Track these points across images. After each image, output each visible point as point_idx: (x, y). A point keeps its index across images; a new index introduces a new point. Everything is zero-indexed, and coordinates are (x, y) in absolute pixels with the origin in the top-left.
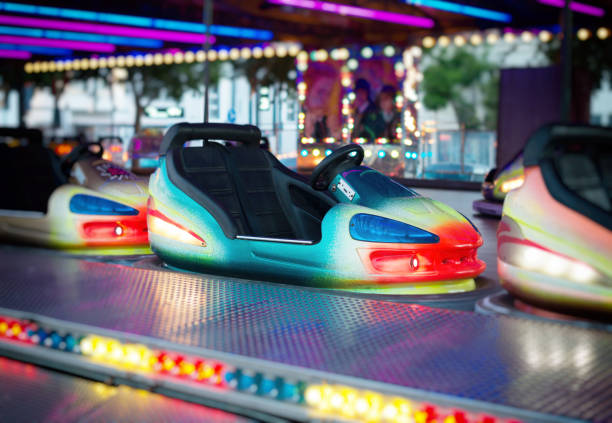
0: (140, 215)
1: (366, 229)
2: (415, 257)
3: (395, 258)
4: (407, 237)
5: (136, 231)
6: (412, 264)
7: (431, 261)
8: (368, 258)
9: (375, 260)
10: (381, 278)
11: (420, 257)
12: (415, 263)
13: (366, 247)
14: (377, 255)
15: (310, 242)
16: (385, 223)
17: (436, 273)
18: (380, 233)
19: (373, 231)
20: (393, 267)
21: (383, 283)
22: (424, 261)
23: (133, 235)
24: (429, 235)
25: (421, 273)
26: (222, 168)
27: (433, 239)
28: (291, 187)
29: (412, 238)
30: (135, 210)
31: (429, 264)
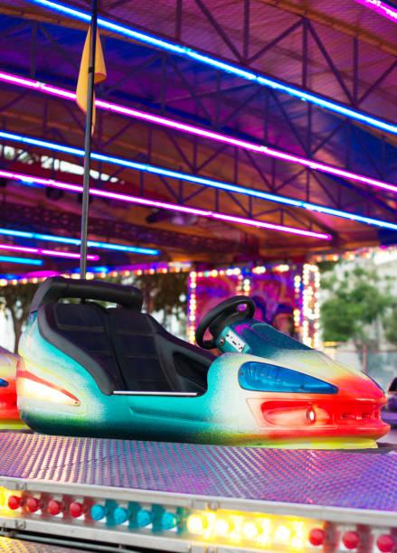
0: (9, 387)
1: (257, 378)
2: (311, 409)
3: (289, 410)
4: (302, 387)
5: (4, 404)
6: (308, 416)
7: (330, 414)
8: (260, 410)
9: (266, 412)
10: (274, 432)
11: (317, 409)
12: (312, 416)
13: (257, 398)
14: (269, 407)
15: (195, 394)
16: (279, 371)
17: (336, 427)
18: (272, 383)
19: (264, 381)
20: (287, 420)
21: (276, 437)
22: (321, 414)
23: (2, 409)
24: (327, 386)
25: (318, 426)
26: (100, 329)
27: (332, 389)
28: (176, 354)
29: (307, 389)
30: (4, 381)
31: (328, 417)
